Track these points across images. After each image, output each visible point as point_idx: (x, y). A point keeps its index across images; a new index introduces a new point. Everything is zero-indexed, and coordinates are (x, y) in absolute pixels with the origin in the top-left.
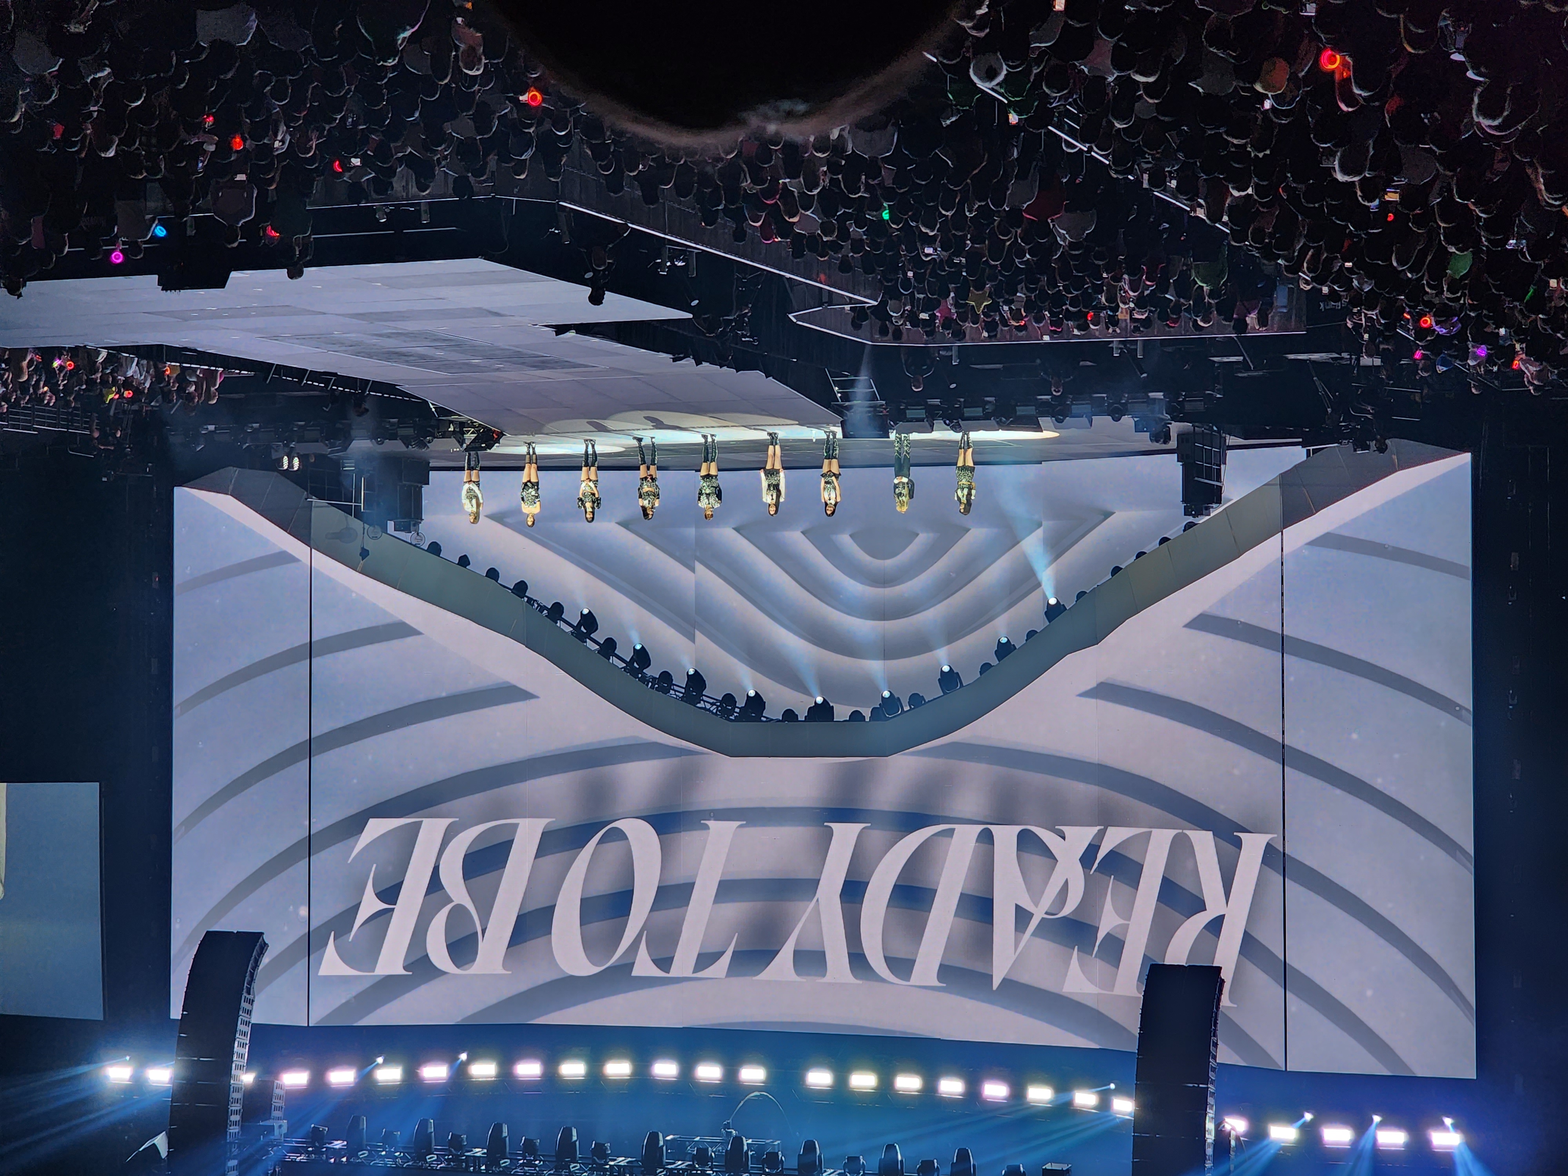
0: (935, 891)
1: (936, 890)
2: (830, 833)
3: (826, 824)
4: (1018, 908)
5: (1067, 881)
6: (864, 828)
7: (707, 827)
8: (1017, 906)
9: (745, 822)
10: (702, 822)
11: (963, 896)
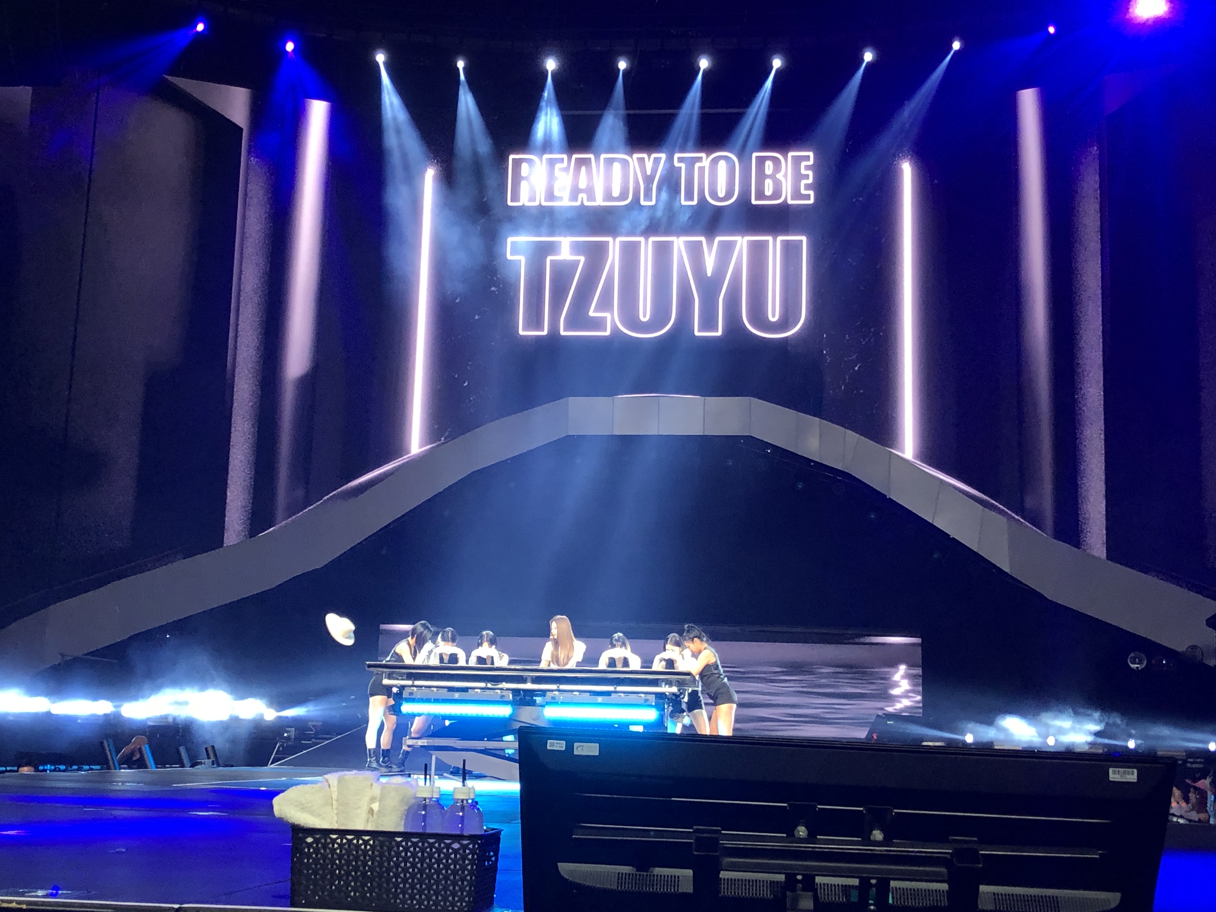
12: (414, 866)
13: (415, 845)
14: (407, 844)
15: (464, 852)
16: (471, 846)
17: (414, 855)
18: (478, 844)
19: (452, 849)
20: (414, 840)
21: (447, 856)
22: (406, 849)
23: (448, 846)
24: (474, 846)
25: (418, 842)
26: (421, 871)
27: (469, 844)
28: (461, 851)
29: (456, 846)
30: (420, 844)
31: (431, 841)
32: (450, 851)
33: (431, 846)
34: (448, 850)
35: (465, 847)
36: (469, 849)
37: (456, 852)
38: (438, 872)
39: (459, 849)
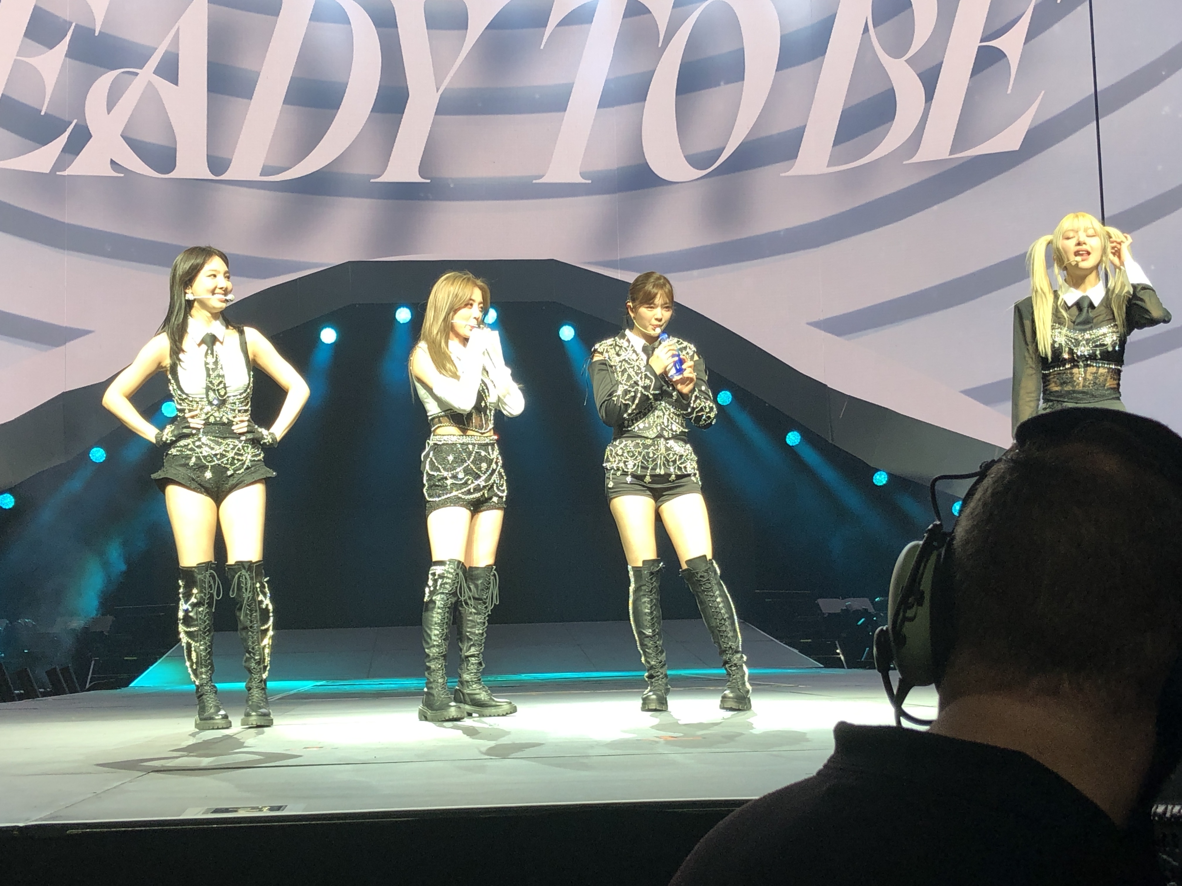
0: (286, 101)
1: (284, 103)
2: (423, 170)
3: (429, 181)
4: (175, 81)
5: (109, 111)
6: (379, 176)
7: (583, 175)
8: (176, 83)
9: (534, 181)
10: (590, 181)
11: (248, 94)
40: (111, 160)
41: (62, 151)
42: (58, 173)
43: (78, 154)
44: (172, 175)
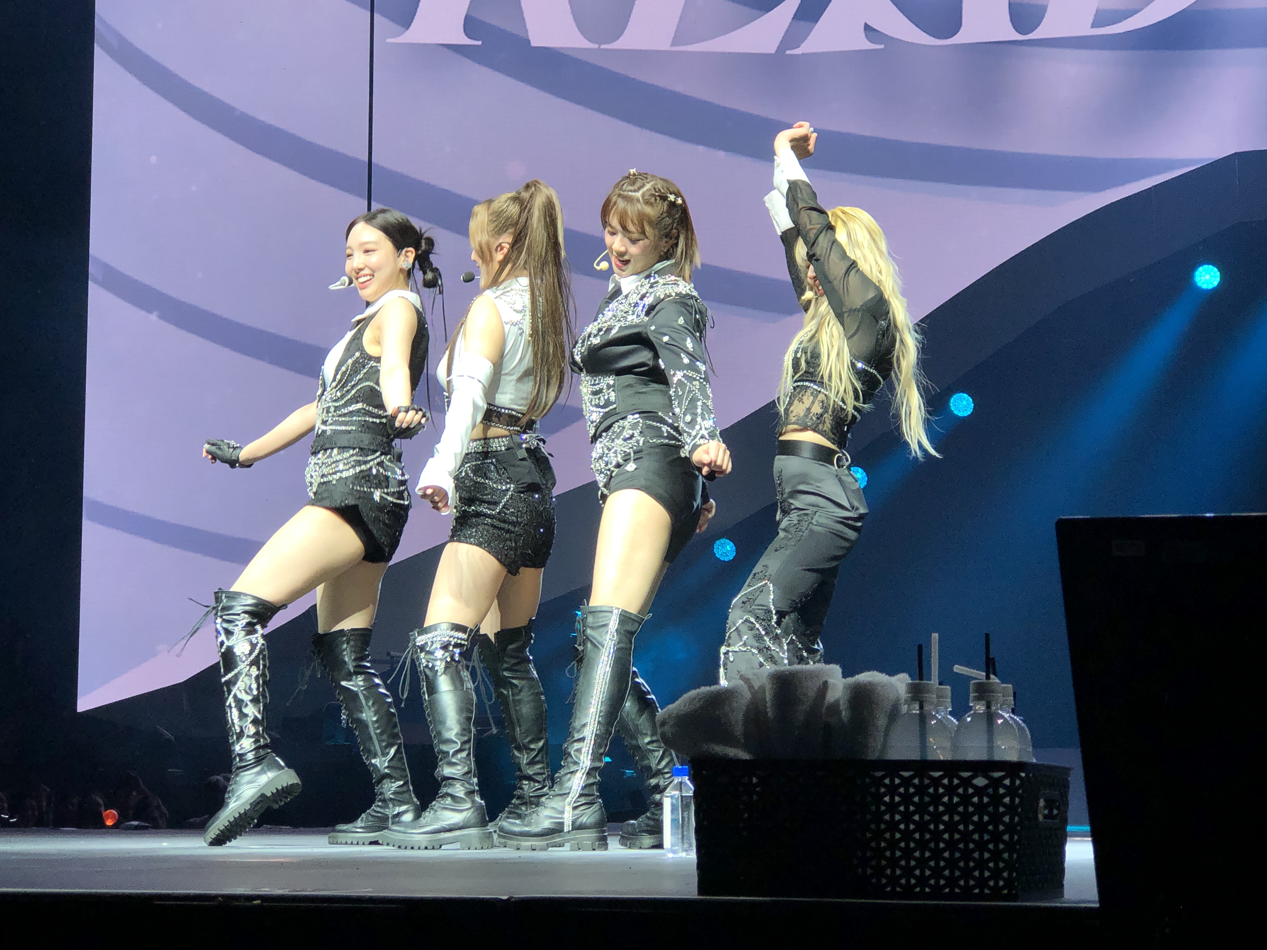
12: (907, 817)
13: (907, 782)
14: (892, 781)
15: (996, 790)
16: (1007, 782)
17: (907, 799)
18: (1020, 778)
19: (975, 787)
20: (906, 774)
21: (966, 800)
22: (892, 790)
23: (966, 783)
24: (1013, 782)
25: (913, 777)
26: (922, 827)
27: (1003, 778)
28: (990, 791)
29: (980, 782)
30: (916, 781)
31: (937, 774)
32: (971, 791)
33: (936, 782)
34: (966, 790)
35: (996, 783)
36: (1005, 787)
37: (980, 791)
38: (951, 827)
39: (986, 787)
40: (866, 24)
41: (793, 18)
42: (788, 52)
43: (817, 21)
44: (957, 39)
